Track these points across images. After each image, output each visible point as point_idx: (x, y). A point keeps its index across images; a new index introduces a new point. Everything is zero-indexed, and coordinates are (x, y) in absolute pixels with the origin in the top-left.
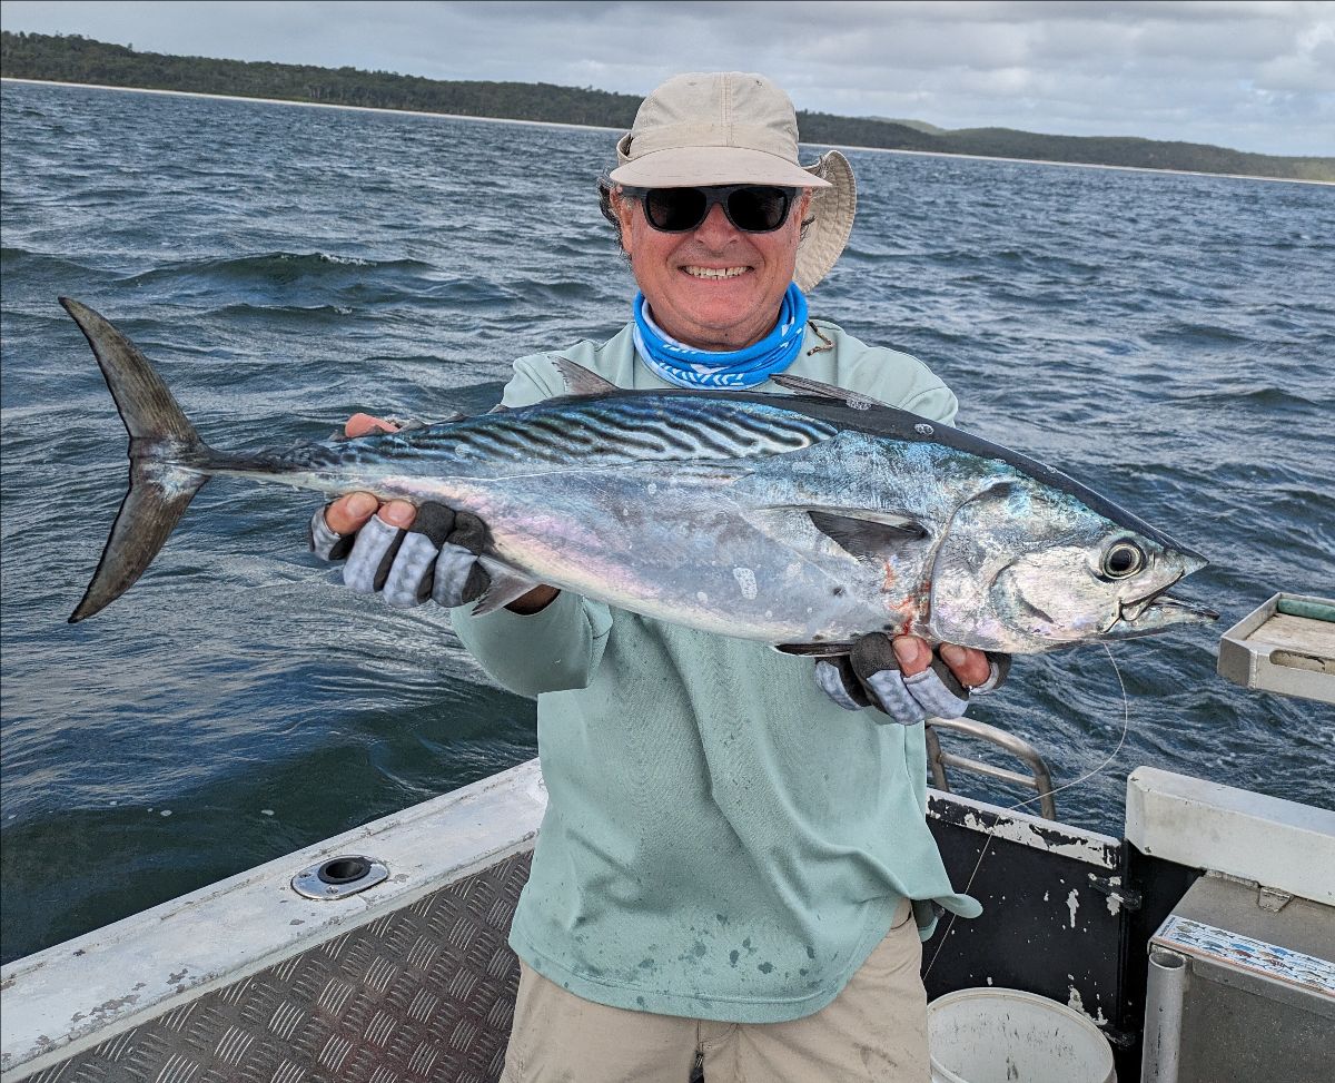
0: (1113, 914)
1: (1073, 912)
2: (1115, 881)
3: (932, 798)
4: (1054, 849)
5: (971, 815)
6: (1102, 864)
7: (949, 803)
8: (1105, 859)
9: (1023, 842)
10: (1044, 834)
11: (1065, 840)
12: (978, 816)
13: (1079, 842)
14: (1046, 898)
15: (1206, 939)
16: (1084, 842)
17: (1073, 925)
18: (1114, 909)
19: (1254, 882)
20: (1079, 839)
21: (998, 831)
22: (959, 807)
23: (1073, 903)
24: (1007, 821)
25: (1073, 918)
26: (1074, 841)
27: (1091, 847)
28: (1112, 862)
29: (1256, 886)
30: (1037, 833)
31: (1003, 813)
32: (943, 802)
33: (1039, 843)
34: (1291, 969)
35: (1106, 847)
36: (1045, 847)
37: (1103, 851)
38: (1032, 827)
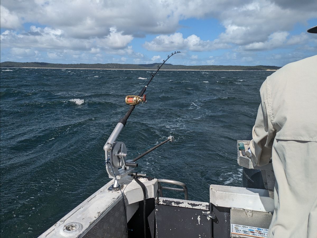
0: (209, 220)
1: (199, 221)
2: (209, 212)
3: (163, 200)
4: (194, 207)
5: (173, 203)
6: (206, 209)
7: (168, 201)
9: (186, 207)
10: (191, 204)
11: (196, 205)
12: (175, 202)
14: (192, 219)
15: (243, 230)
16: (201, 205)
17: (199, 224)
18: (209, 219)
19: (242, 209)
20: (200, 204)
21: (180, 205)
22: (170, 201)
23: (199, 219)
24: (182, 203)
27: (203, 206)
28: (208, 208)
29: (243, 210)
30: (190, 204)
31: (181, 201)
32: (166, 201)
33: (190, 207)
34: (264, 234)
35: (206, 205)
36: (192, 207)
38: (188, 203)
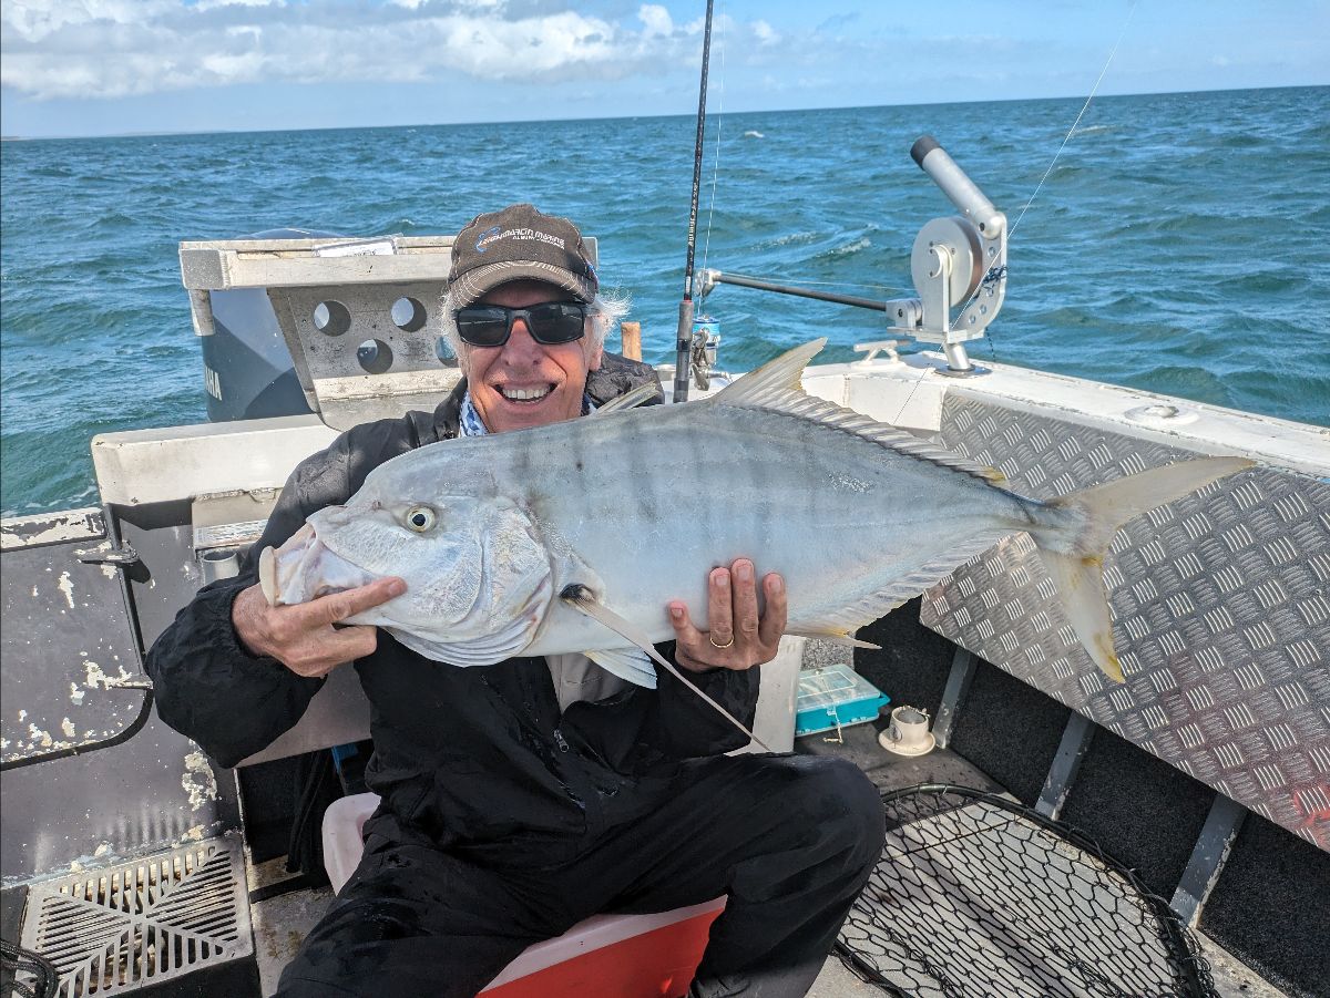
0: (111, 578)
1: (68, 594)
2: (105, 544)
4: (32, 541)
6: (89, 534)
8: (91, 529)
10: (18, 530)
11: (42, 528)
13: (59, 523)
14: (35, 594)
16: (64, 521)
17: (72, 606)
18: (110, 572)
19: (239, 491)
20: (57, 521)
23: (66, 585)
25: (70, 599)
26: (53, 524)
27: (72, 524)
28: (98, 528)
29: (241, 494)
30: (9, 533)
33: (13, 541)
35: (88, 516)
36: (21, 543)
37: (86, 522)
